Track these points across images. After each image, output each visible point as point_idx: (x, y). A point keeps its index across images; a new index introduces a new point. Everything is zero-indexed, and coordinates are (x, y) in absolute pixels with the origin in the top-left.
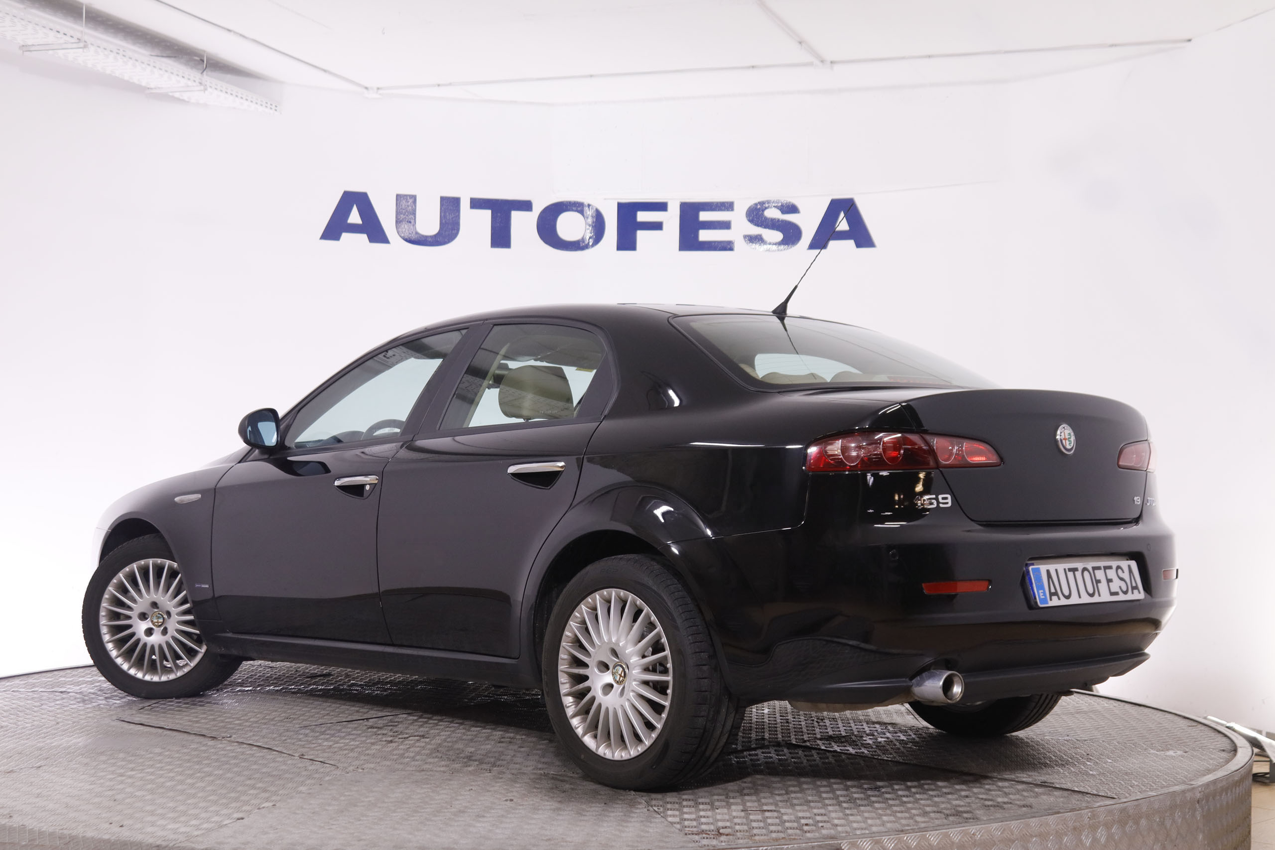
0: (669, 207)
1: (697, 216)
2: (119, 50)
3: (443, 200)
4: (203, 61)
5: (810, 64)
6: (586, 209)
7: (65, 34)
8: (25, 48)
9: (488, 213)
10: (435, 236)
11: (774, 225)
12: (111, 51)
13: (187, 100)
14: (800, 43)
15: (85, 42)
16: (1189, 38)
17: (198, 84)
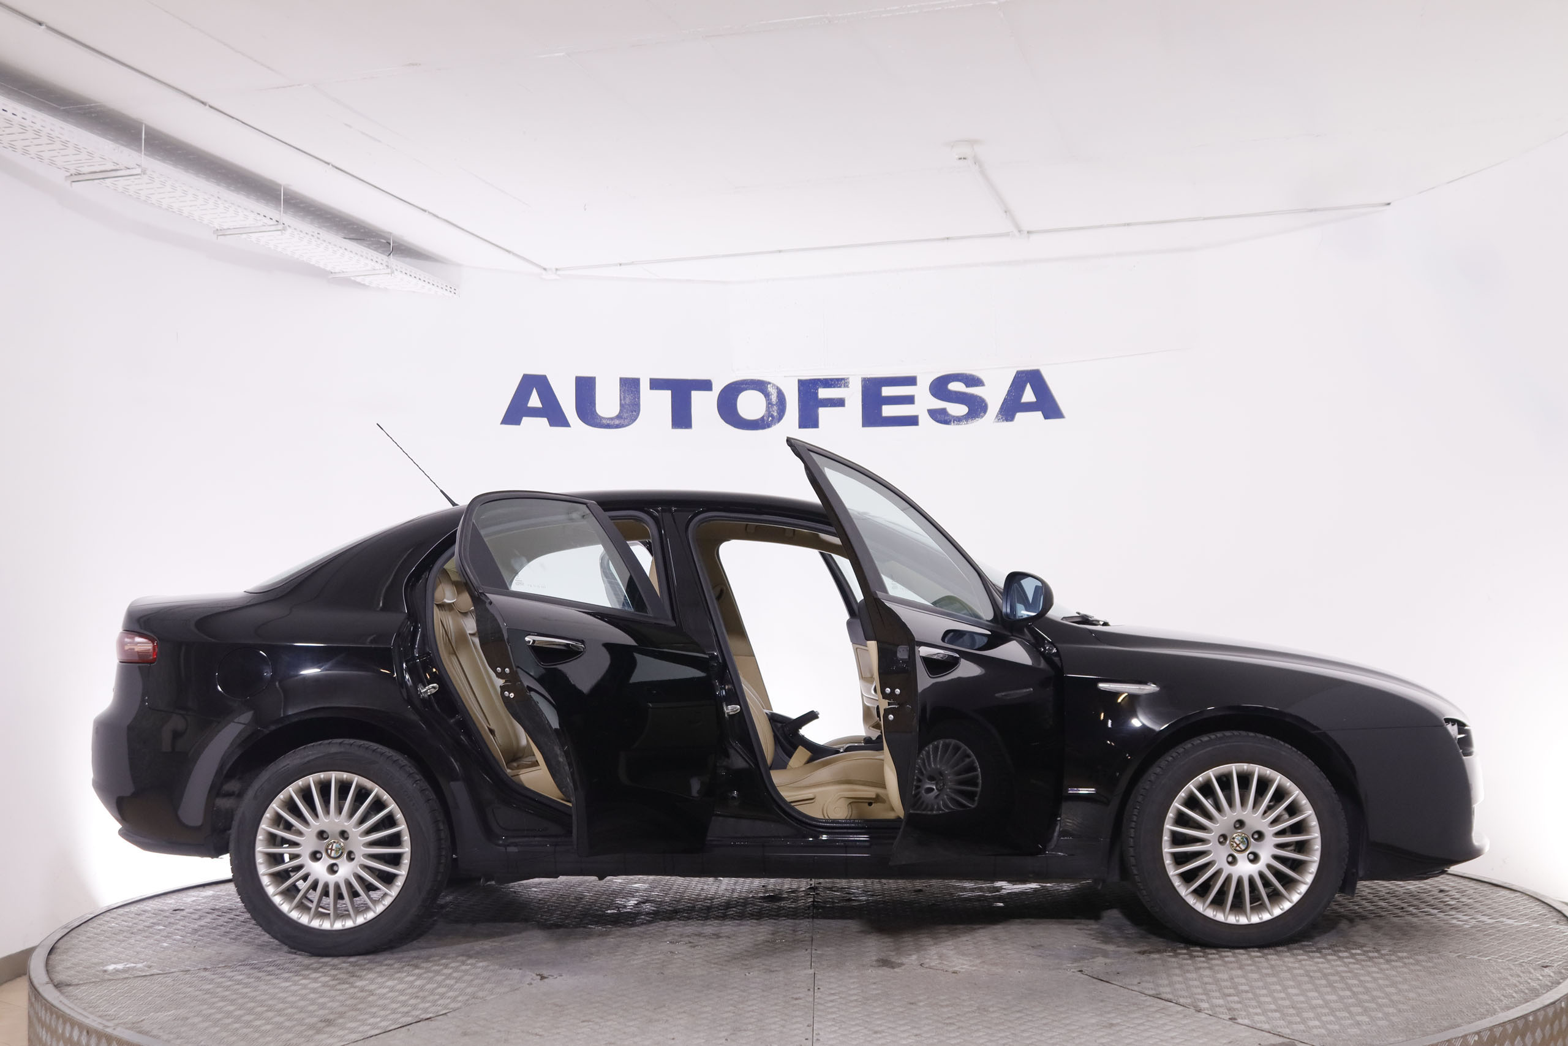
2: (314, 232)
4: (389, 244)
5: (1007, 235)
8: (220, 232)
13: (368, 284)
14: (1006, 212)
15: (284, 224)
16: (1388, 202)
17: (386, 267)
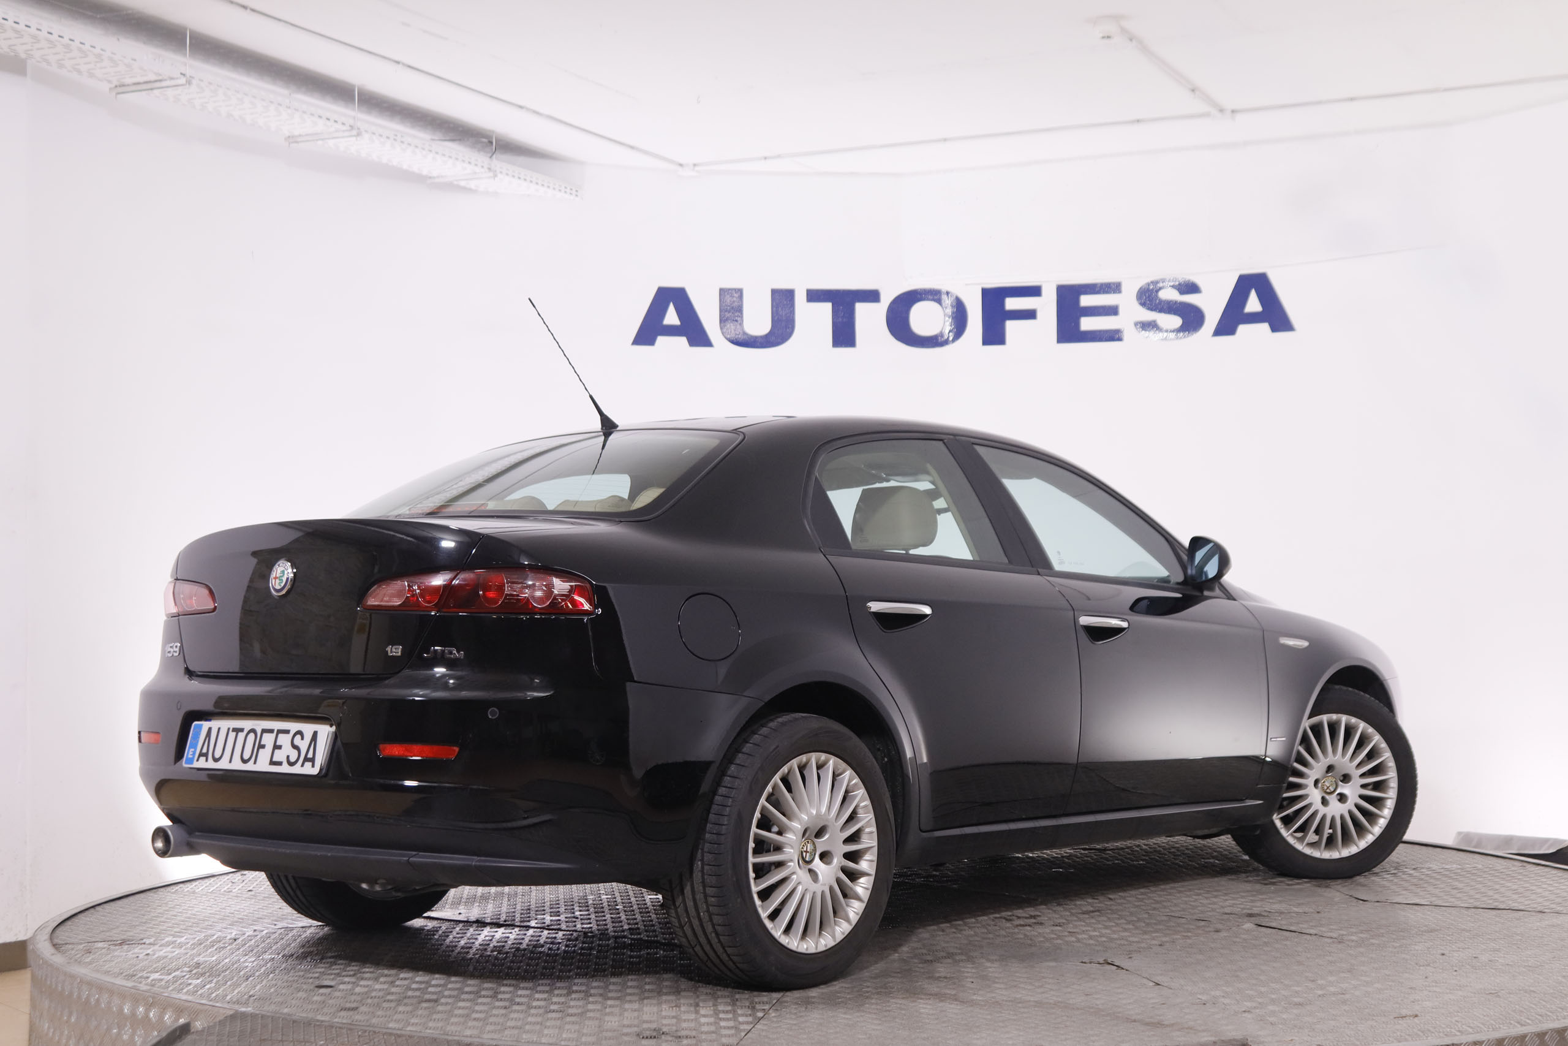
0: (1044, 291)
1: (1078, 301)
3: (774, 292)
4: (491, 143)
5: (1204, 115)
6: (944, 297)
7: (336, 121)
8: (291, 139)
9: (828, 306)
10: (766, 336)
11: (1171, 308)
12: (388, 138)
13: (474, 188)
14: (1193, 90)
15: (359, 129)
17: (487, 170)
